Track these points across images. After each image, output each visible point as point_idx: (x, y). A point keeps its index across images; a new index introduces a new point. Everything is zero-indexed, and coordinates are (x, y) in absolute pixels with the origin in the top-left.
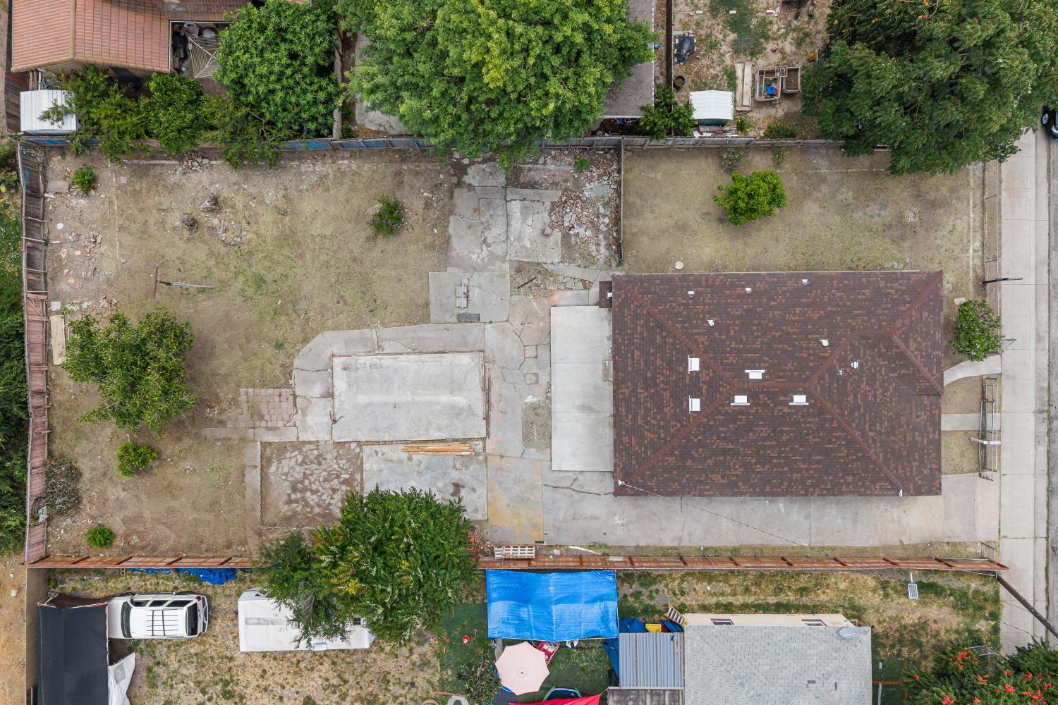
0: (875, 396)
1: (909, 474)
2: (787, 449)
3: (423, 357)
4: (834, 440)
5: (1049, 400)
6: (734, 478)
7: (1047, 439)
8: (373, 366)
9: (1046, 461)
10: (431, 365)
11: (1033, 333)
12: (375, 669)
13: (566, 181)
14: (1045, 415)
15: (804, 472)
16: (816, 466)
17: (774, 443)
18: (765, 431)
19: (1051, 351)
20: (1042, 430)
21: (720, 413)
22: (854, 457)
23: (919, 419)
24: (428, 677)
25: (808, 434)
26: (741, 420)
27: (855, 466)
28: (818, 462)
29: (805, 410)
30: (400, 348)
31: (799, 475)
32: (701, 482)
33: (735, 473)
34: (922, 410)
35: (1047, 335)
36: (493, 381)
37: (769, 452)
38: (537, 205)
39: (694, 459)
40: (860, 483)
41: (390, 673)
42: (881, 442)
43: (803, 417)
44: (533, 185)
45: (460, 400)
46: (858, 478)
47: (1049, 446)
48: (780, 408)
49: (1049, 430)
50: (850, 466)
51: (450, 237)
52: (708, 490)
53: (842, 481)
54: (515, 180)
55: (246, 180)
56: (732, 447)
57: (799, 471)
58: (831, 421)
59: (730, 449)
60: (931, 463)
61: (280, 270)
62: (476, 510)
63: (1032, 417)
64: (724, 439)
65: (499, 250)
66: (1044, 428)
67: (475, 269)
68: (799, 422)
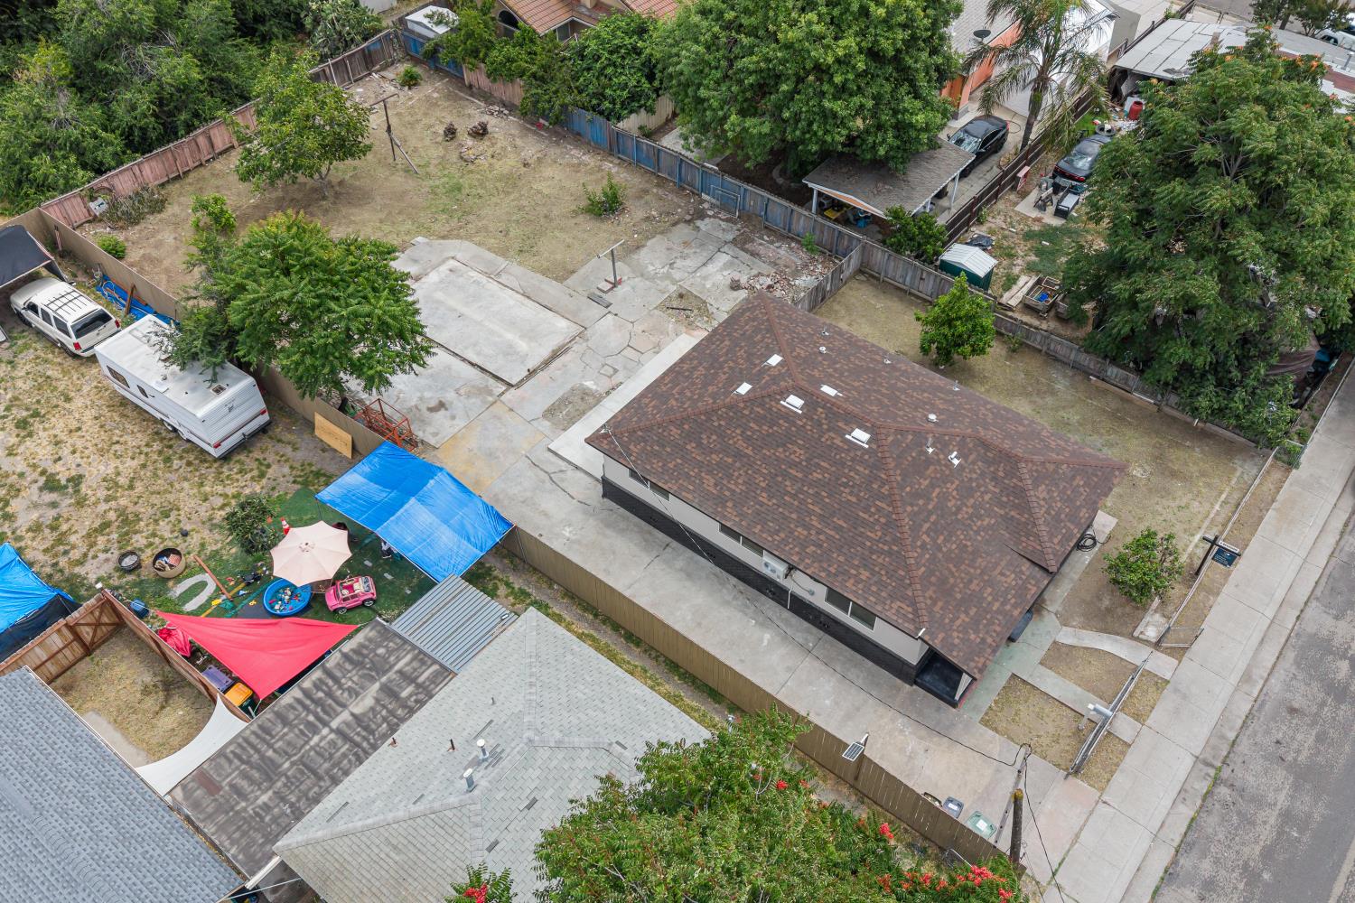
0: (959, 509)
1: (947, 621)
2: (811, 491)
3: (527, 301)
4: (873, 510)
5: (1227, 757)
6: (727, 493)
7: (1199, 802)
8: (477, 282)
9: (1183, 830)
10: (529, 311)
11: (1242, 666)
12: (171, 497)
13: (786, 266)
14: (1212, 772)
15: (813, 532)
16: (832, 533)
17: (800, 475)
18: (799, 454)
19: (1259, 702)
20: (1197, 787)
21: (762, 405)
22: (886, 548)
23: (1003, 579)
24: (207, 540)
25: (845, 485)
26: (780, 426)
27: (880, 560)
28: (838, 529)
29: (859, 453)
30: (515, 284)
31: (805, 533)
32: (688, 476)
33: (733, 487)
34: (1014, 572)
35: (1261, 682)
36: (570, 352)
37: (788, 483)
38: (743, 267)
39: (699, 445)
40: (874, 588)
41: (178, 510)
42: (933, 556)
43: (853, 460)
44: (754, 254)
45: (523, 346)
46: (875, 579)
47: (1198, 812)
48: (832, 434)
49: (1209, 793)
50: (874, 557)
51: (643, 246)
52: (689, 491)
53: (853, 572)
54: (741, 243)
55: (521, 137)
56: (750, 453)
57: (807, 527)
58: (883, 484)
59: (747, 456)
60: (987, 632)
61: (481, 192)
62: (435, 434)
63: (1189, 761)
64: (748, 439)
65: (677, 275)
66: (1203, 786)
67: (642, 275)
68: (843, 464)
